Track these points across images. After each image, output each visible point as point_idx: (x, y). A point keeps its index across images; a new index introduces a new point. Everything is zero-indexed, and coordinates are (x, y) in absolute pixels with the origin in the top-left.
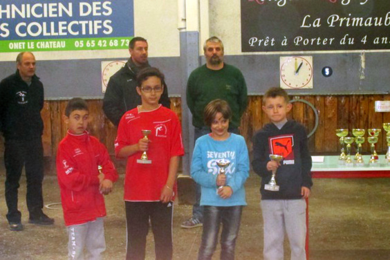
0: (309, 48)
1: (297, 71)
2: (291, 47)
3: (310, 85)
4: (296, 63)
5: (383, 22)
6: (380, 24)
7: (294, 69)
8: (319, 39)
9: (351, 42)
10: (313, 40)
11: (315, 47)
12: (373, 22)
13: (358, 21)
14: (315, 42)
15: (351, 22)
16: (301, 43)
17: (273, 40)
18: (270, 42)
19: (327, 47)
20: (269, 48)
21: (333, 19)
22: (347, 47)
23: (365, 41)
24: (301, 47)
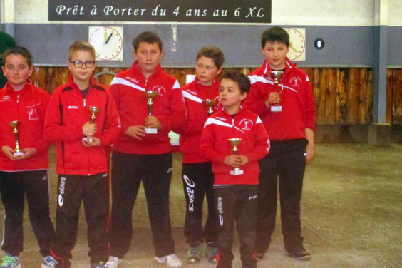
0: (120, 18)
1: (107, 42)
2: (101, 17)
3: (120, 57)
4: (106, 34)
7: (103, 40)
8: (130, 9)
9: (163, 13)
10: (123, 10)
11: (126, 18)
14: (126, 12)
16: (111, 13)
17: (82, 9)
18: (79, 11)
19: (138, 18)
20: (77, 18)
22: (158, 18)
23: (177, 13)
24: (111, 17)
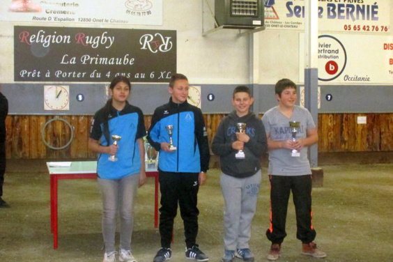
0: (67, 79)
1: (57, 97)
2: (53, 78)
3: (67, 108)
4: (57, 91)
5: (122, 61)
6: (120, 63)
7: (55, 95)
8: (74, 73)
9: (99, 76)
10: (70, 74)
11: (71, 79)
12: (115, 61)
13: (104, 60)
14: (72, 75)
15: (99, 61)
16: (61, 76)
17: (39, 73)
19: (81, 79)
20: (36, 79)
21: (86, 58)
22: (95, 79)
23: (109, 76)
24: (61, 79)
